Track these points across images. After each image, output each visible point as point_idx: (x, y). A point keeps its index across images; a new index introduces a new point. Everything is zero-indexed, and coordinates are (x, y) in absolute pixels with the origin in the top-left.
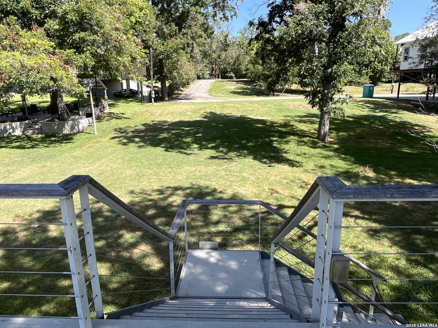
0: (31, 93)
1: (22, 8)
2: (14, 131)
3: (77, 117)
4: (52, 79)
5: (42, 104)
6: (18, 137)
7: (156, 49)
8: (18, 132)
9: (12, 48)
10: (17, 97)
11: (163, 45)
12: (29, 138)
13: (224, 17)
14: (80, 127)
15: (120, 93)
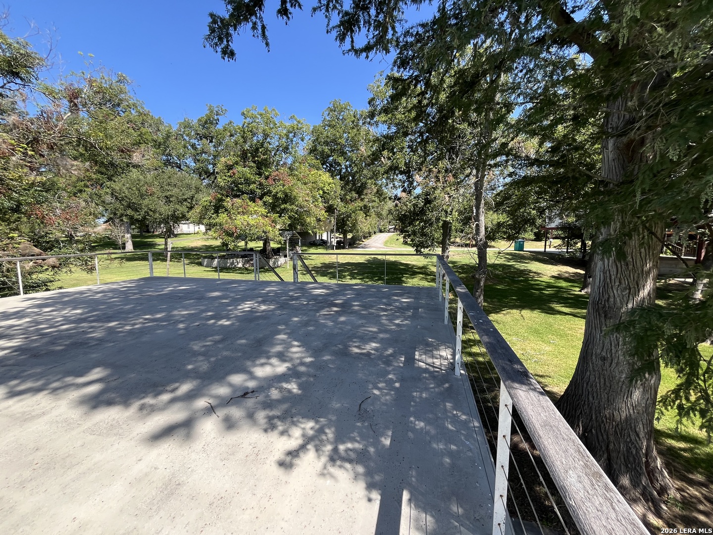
0: (251, 240)
1: (251, 189)
2: (238, 264)
3: (278, 257)
4: (263, 232)
5: (257, 249)
6: (240, 268)
7: (340, 211)
8: (240, 265)
9: (244, 213)
10: (242, 244)
11: (345, 207)
12: (247, 269)
13: (394, 187)
14: (279, 263)
15: (314, 241)
